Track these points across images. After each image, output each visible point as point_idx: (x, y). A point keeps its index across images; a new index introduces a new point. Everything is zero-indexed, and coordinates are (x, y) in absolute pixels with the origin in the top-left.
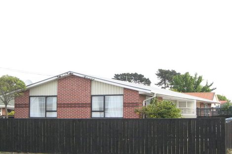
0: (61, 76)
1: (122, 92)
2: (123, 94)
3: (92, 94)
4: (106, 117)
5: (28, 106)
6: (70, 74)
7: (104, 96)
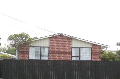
0: (54, 35)
1: (90, 46)
2: (91, 47)
3: (72, 47)
4: (80, 60)
5: (28, 52)
6: (61, 34)
7: (80, 48)
